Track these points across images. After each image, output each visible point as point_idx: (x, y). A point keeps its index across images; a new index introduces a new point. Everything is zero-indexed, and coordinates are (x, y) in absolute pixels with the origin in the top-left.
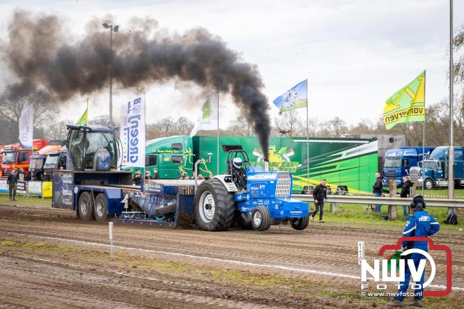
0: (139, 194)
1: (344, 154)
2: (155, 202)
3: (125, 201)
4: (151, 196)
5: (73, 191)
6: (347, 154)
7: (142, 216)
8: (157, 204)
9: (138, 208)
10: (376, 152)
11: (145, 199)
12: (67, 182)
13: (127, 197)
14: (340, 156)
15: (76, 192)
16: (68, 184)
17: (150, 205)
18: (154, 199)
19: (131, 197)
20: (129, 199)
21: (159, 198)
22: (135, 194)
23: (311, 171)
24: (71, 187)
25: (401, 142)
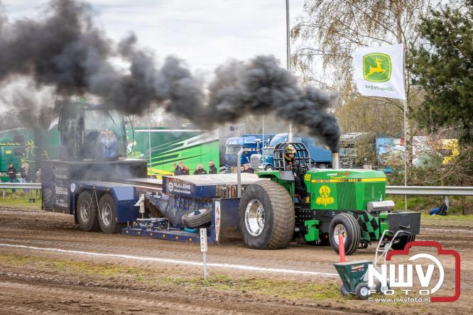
0: (159, 194)
1: (186, 143)
2: (182, 205)
3: (140, 203)
4: (176, 198)
5: (69, 190)
6: (189, 143)
7: (164, 225)
8: (185, 209)
9: (158, 213)
10: (218, 140)
11: (168, 201)
12: (60, 176)
13: (142, 198)
14: (182, 144)
15: (73, 190)
16: (63, 180)
17: (174, 210)
18: (181, 202)
19: (148, 198)
20: (146, 201)
21: (187, 201)
22: (154, 194)
23: (153, 161)
24: (66, 184)
25: (241, 130)
